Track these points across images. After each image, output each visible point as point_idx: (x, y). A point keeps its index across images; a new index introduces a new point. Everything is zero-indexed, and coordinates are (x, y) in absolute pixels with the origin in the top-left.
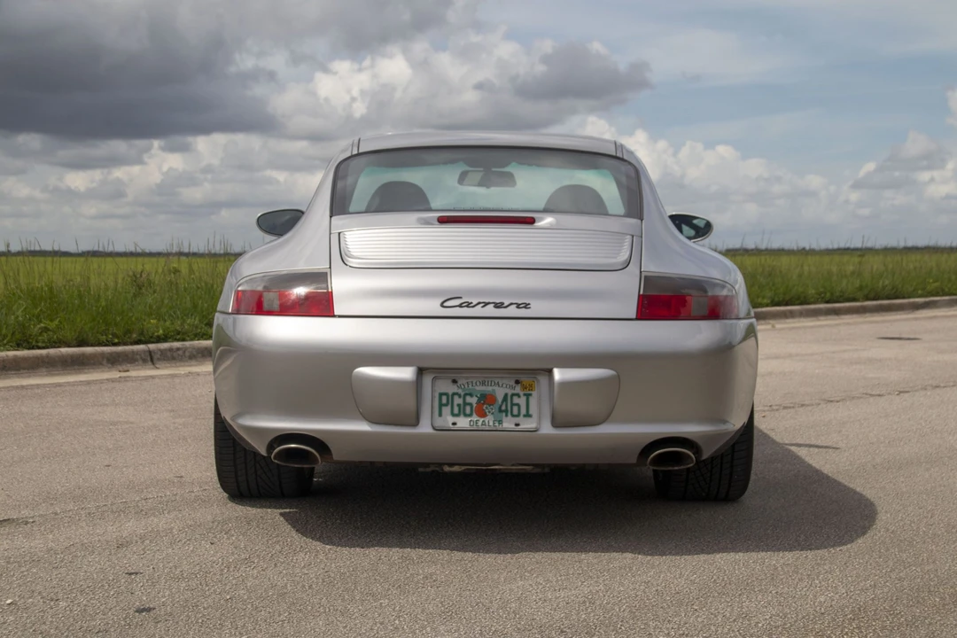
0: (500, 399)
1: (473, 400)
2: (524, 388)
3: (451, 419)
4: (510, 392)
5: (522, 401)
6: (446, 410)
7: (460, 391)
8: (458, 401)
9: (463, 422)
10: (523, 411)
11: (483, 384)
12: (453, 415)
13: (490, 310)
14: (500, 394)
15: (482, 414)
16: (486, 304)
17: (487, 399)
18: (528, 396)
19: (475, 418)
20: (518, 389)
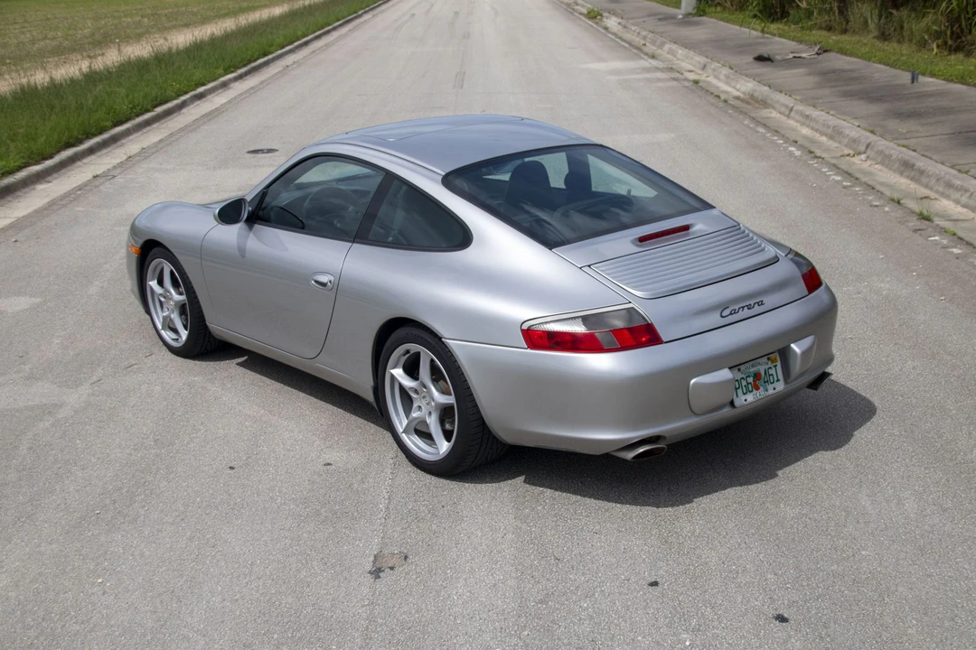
0: (763, 374)
1: (750, 380)
2: (773, 362)
3: (743, 398)
4: (767, 367)
5: (772, 371)
6: (740, 391)
7: (743, 376)
8: (744, 383)
9: (750, 398)
10: (776, 379)
11: (753, 366)
12: (744, 394)
13: (746, 313)
14: (762, 369)
15: (757, 388)
16: (743, 307)
17: (757, 376)
18: (775, 366)
19: (755, 391)
20: (770, 365)
